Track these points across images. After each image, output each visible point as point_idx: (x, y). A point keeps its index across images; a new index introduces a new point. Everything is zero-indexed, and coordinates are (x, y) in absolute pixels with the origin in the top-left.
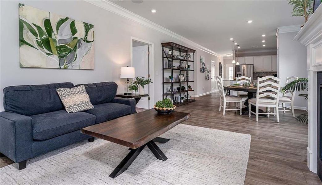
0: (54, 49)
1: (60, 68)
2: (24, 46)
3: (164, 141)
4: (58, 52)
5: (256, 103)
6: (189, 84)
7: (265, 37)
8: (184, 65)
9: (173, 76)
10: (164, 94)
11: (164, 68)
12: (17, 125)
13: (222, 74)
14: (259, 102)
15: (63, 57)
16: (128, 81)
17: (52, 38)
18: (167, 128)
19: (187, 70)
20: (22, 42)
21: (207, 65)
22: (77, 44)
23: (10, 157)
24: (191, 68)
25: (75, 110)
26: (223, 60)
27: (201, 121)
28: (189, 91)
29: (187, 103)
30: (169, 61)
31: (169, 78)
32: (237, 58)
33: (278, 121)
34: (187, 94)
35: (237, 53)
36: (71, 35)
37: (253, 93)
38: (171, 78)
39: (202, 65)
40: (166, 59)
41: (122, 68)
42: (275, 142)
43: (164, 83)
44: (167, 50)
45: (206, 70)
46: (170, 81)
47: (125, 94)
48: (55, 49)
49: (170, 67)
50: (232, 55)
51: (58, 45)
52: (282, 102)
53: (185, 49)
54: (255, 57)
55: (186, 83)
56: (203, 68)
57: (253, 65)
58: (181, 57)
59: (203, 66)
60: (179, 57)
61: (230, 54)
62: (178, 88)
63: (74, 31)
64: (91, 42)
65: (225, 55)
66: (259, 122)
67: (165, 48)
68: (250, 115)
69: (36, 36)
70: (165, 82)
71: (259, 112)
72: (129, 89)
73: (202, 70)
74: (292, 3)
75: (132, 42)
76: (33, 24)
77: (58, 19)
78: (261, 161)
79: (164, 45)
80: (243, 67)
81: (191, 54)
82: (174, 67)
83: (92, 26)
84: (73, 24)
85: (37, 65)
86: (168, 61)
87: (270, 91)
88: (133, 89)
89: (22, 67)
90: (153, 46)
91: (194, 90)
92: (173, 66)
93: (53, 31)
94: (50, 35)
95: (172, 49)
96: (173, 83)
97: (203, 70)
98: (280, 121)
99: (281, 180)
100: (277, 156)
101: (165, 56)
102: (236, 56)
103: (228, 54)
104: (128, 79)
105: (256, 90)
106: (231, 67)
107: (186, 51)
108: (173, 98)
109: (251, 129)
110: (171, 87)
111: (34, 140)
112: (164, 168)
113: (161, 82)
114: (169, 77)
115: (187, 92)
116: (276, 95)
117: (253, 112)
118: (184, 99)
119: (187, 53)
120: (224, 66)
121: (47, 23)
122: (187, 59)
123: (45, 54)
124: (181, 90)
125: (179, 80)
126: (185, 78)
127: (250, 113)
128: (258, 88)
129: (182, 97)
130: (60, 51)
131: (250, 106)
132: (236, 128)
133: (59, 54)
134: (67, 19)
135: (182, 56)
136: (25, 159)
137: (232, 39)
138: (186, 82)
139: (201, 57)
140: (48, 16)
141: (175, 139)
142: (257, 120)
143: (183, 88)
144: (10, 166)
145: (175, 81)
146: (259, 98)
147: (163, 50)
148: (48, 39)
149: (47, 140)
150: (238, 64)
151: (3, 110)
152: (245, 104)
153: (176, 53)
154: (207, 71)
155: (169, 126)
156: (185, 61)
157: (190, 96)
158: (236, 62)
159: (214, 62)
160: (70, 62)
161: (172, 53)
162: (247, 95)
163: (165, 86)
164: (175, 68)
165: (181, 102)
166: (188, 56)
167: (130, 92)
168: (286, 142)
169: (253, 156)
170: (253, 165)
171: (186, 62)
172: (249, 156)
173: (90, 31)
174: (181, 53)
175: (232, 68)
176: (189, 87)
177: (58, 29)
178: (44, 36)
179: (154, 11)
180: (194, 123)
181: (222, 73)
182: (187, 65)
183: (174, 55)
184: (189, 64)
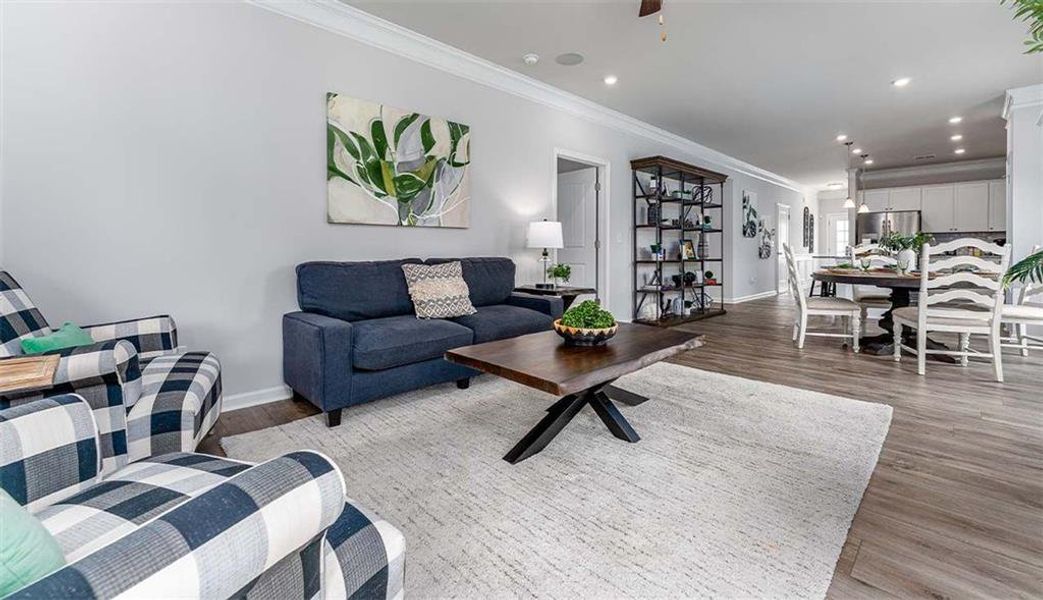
0: (389, 185)
1: (401, 225)
2: (337, 179)
3: (634, 400)
4: (396, 191)
5: (917, 321)
6: (708, 266)
7: (961, 124)
8: (695, 214)
9: (663, 246)
10: (636, 292)
11: (638, 223)
12: (326, 335)
13: (812, 243)
14: (928, 317)
15: (406, 200)
16: (545, 254)
17: (387, 159)
18: (639, 362)
19: (701, 230)
20: (333, 171)
21: (764, 217)
22: (433, 170)
23: (313, 400)
24: (714, 224)
25: (430, 312)
26: (816, 201)
27: (737, 362)
28: (708, 285)
29: (701, 316)
30: (651, 205)
31: (650, 250)
32: (861, 193)
33: (1001, 379)
34: (703, 294)
35: (861, 178)
36: (423, 152)
37: (910, 293)
38: (656, 249)
39: (748, 215)
40: (644, 200)
41: (532, 224)
42: (975, 433)
43: (636, 263)
44: (645, 177)
45: (760, 230)
46: (654, 257)
47: (538, 286)
48: (392, 183)
49: (654, 220)
50: (846, 185)
51: (398, 175)
52: (1018, 321)
53: (698, 173)
54: (925, 188)
55: (700, 263)
56: (752, 223)
57: (919, 212)
58: (684, 195)
59: (752, 218)
60: (679, 195)
61: (839, 183)
62: (675, 278)
63: (428, 142)
64: (462, 165)
65: (823, 186)
66: (927, 377)
67: (639, 174)
68: (897, 356)
69: (356, 157)
70: (638, 259)
71: (928, 348)
72: (547, 275)
73: (749, 231)
74: (1031, 12)
75: (556, 160)
76: (352, 133)
77: (397, 119)
78: (918, 473)
79: (637, 165)
80: (883, 219)
81: (716, 187)
82: (665, 220)
83: (465, 129)
84: (426, 128)
85: (357, 219)
86: (647, 206)
87: (970, 286)
88: (557, 274)
89: (331, 222)
90: (608, 167)
91: (721, 285)
92: (663, 218)
93: (387, 146)
94: (382, 155)
95: (660, 175)
96: (661, 263)
97: (750, 229)
98: (1005, 377)
99: (978, 528)
100: (978, 467)
101: (639, 192)
102: (860, 187)
103: (832, 182)
104: (545, 249)
105: (919, 281)
106: (842, 222)
107: (699, 176)
108: (662, 303)
109: (899, 393)
110: (656, 272)
111: (356, 370)
112: (631, 457)
113: (629, 259)
114: (652, 247)
115: (702, 288)
116: (991, 297)
117: (907, 348)
118: (693, 307)
119: (702, 183)
120: (820, 219)
121: (377, 128)
122: (702, 199)
123: (372, 195)
124: (684, 281)
125: (680, 256)
126: (696, 250)
127: (897, 349)
128: (925, 276)
129: (686, 302)
130: (402, 187)
131: (897, 329)
132: (845, 387)
133: (398, 194)
134: (415, 116)
135: (688, 192)
136: (339, 406)
137: (842, 138)
138: (698, 261)
139: (746, 195)
140: (378, 115)
141: (663, 398)
142: (922, 370)
143: (691, 278)
144: (313, 418)
145: (667, 259)
146: (929, 306)
147: (635, 179)
148: (379, 162)
149: (378, 371)
150: (864, 209)
151: (297, 309)
152: (881, 323)
153: (671, 185)
154: (762, 234)
155: (644, 357)
156: (696, 204)
157: (709, 300)
158: (858, 206)
159: (788, 207)
160: (419, 212)
161: (660, 184)
162: (889, 299)
163: (641, 270)
164: (666, 223)
165: (683, 315)
166: (706, 193)
167: (549, 282)
168: (1018, 434)
169: (893, 459)
170: (889, 482)
171: (699, 208)
172: (880, 458)
173: (461, 141)
174: (685, 183)
175: (847, 222)
176: (709, 275)
177: (396, 141)
178: (371, 157)
179: (611, 81)
180: (720, 366)
181: (812, 237)
182: (701, 217)
183: (665, 191)
184: (707, 212)
